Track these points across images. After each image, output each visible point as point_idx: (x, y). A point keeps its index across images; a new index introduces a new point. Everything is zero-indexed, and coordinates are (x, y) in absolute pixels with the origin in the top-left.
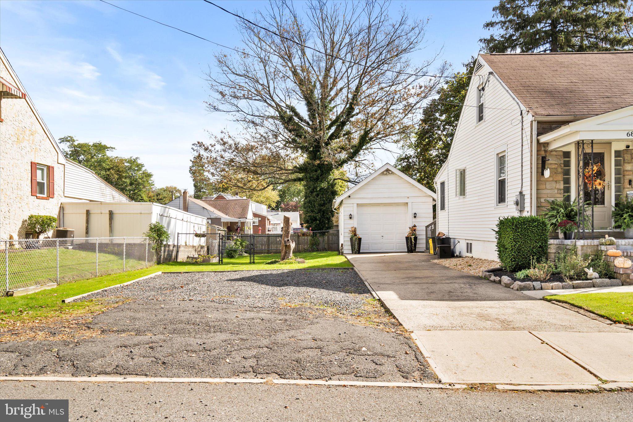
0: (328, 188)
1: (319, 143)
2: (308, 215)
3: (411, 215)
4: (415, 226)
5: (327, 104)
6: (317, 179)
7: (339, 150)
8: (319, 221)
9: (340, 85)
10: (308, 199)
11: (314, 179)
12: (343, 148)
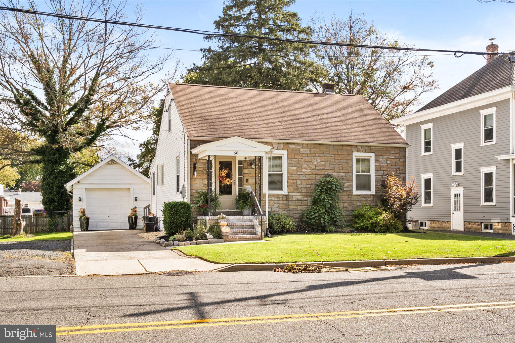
0: (67, 171)
1: (57, 128)
2: (46, 196)
3: (133, 199)
4: (136, 208)
5: (65, 91)
6: (56, 162)
7: (77, 135)
8: (58, 202)
9: (78, 73)
10: (46, 181)
11: (53, 162)
12: (81, 134)
